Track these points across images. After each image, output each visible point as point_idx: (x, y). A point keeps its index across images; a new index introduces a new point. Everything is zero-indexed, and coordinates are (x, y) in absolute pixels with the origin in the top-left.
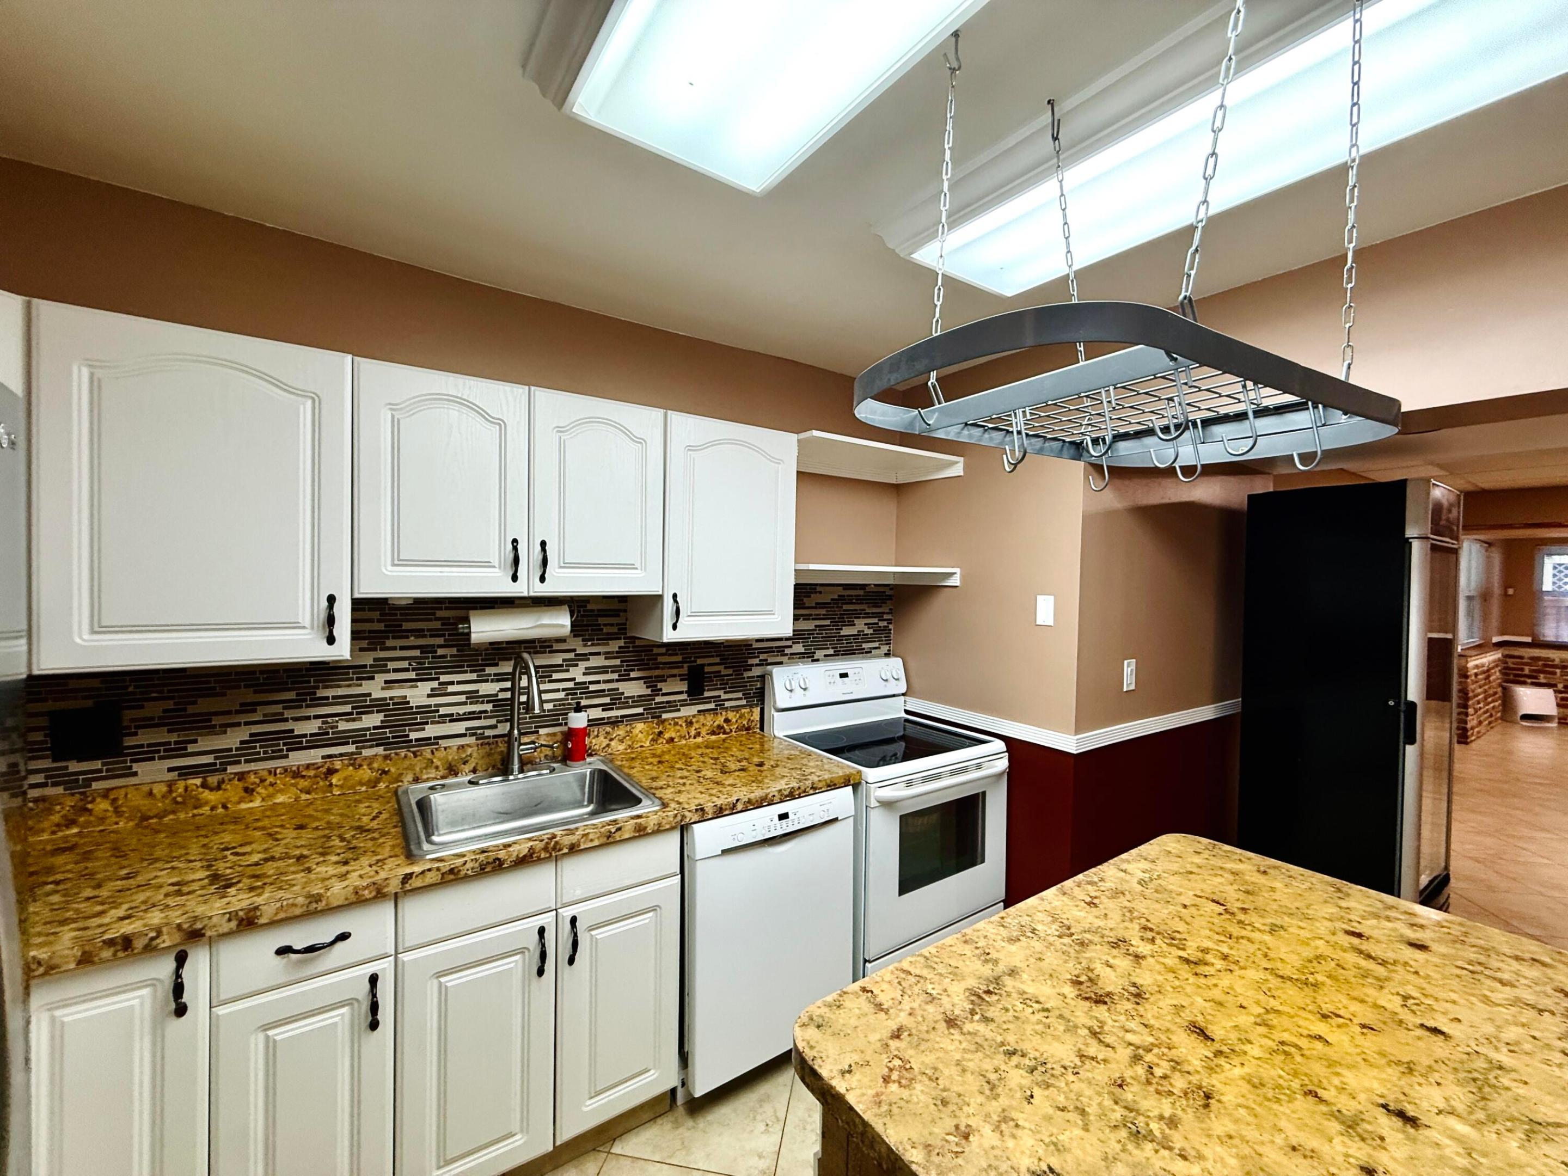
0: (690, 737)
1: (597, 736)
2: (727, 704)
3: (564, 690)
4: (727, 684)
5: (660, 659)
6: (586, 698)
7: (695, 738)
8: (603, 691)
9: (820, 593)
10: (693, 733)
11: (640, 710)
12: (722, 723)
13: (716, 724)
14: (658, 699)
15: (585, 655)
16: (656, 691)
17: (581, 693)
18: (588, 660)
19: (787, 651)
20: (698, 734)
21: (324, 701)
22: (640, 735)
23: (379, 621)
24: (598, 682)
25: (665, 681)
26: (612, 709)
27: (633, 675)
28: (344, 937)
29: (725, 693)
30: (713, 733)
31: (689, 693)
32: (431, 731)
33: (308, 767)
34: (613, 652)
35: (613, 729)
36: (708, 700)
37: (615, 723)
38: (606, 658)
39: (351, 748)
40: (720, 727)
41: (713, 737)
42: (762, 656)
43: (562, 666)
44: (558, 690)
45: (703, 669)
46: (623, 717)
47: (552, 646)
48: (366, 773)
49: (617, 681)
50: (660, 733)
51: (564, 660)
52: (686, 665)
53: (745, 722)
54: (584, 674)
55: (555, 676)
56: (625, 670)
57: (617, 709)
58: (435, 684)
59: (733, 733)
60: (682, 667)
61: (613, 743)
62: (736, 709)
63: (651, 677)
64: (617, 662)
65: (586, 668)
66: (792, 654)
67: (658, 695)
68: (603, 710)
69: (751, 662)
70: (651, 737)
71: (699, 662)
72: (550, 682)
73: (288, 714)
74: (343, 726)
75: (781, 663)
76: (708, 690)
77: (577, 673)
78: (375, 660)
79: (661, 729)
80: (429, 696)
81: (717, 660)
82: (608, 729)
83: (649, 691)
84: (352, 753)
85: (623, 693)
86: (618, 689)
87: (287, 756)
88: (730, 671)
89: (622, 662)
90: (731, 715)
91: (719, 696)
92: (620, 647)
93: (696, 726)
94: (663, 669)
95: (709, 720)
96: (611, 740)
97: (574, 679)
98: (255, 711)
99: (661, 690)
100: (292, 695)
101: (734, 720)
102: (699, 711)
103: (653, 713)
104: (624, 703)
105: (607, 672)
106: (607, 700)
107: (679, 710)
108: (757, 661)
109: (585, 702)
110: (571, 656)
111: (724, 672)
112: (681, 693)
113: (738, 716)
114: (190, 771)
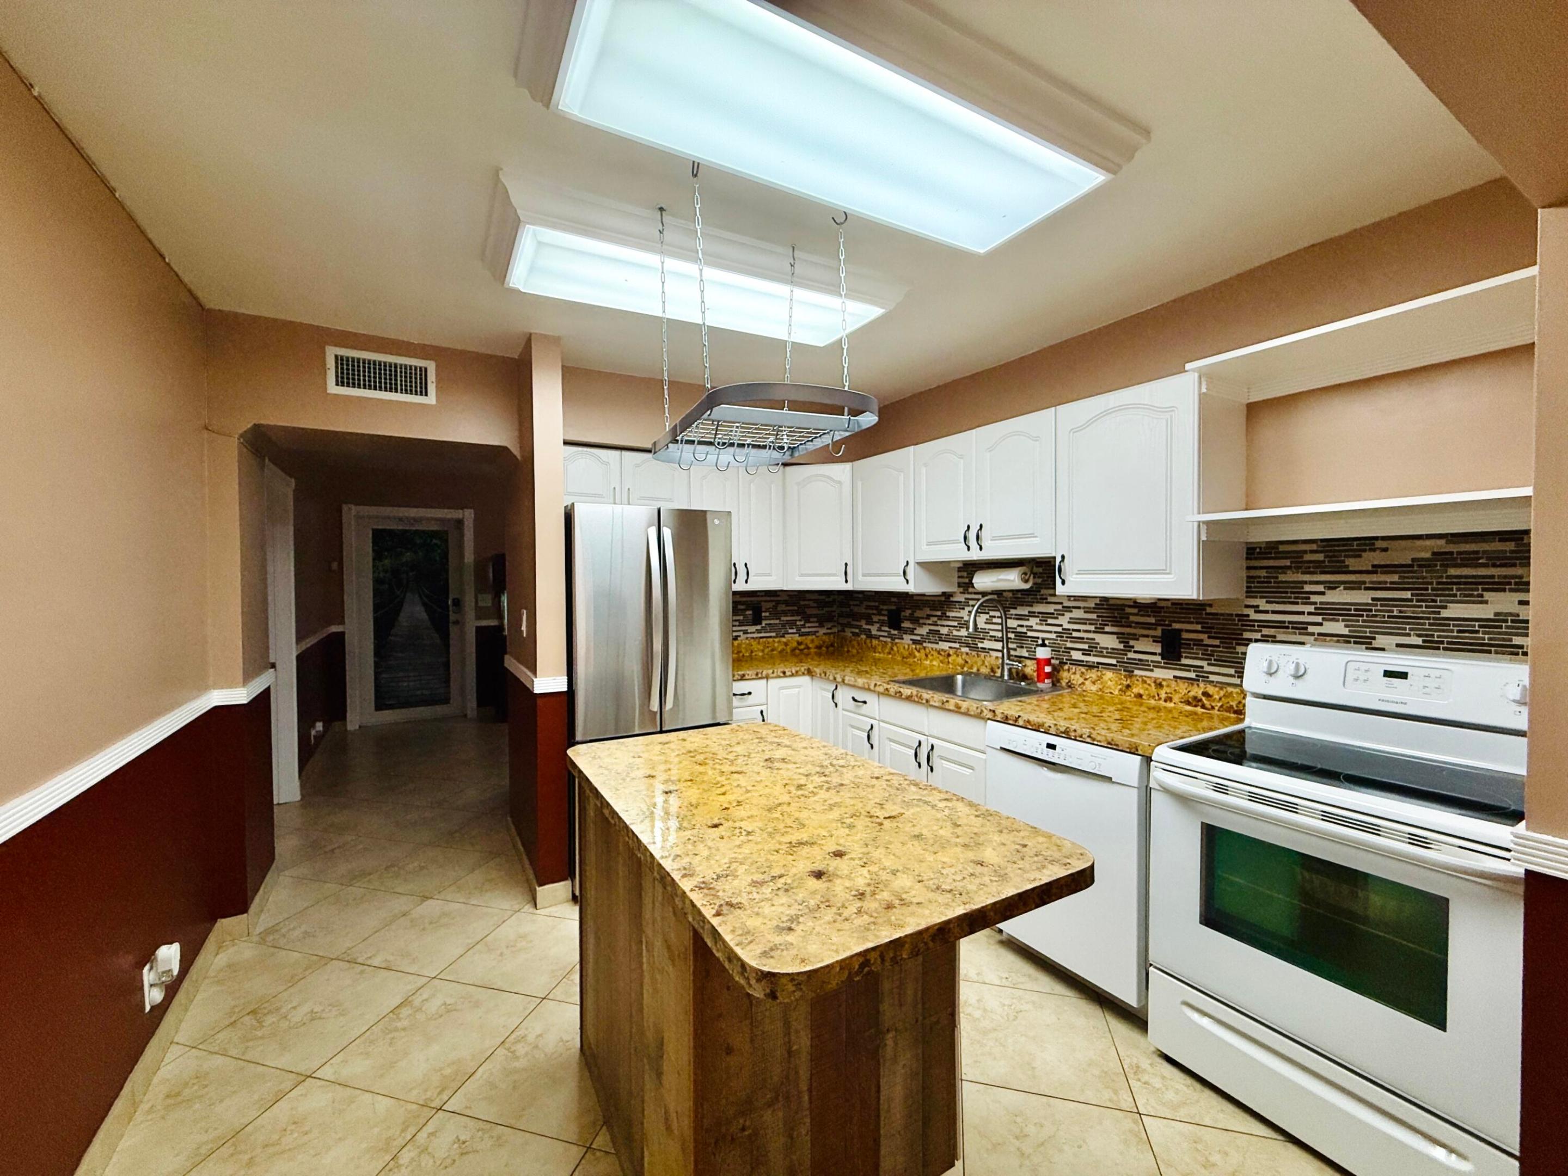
0: (1160, 699)
1: (1075, 673)
2: (1212, 678)
3: (1056, 632)
4: (1213, 656)
5: (1132, 618)
6: (1071, 642)
7: (1165, 701)
8: (1083, 638)
9: (1386, 550)
10: (1163, 696)
11: (1114, 661)
12: (1200, 696)
13: (1192, 694)
14: (1131, 655)
15: (1069, 607)
16: (1129, 648)
17: (1067, 637)
18: (1071, 611)
19: (1311, 629)
20: (1168, 699)
21: (948, 618)
22: (1109, 683)
23: (967, 577)
24: (1079, 631)
25: (1137, 639)
26: (1089, 655)
27: (1107, 629)
28: (865, 702)
30: (1188, 703)
31: (1164, 655)
32: (987, 644)
33: (942, 650)
34: (1090, 608)
35: (1087, 670)
36: (1188, 668)
37: (1091, 666)
38: (1085, 612)
39: (957, 645)
40: (1195, 698)
41: (1189, 708)
42: (1266, 631)
43: (1053, 614)
44: (1050, 632)
45: (1180, 635)
46: (1098, 663)
47: (1046, 599)
48: (960, 660)
49: (1094, 632)
50: (1128, 686)
51: (1055, 610)
52: (1160, 628)
53: (1234, 704)
54: (1069, 622)
55: (1050, 621)
56: (1100, 624)
57: (1094, 655)
58: (987, 616)
59: (1216, 712)
60: (1155, 629)
61: (1087, 682)
62: (1222, 685)
63: (1123, 634)
64: (1094, 616)
65: (1070, 618)
66: (1320, 634)
67: (1130, 651)
68: (1083, 654)
69: (1247, 635)
70: (1120, 687)
71: (1176, 626)
72: (1046, 625)
73: (939, 622)
74: (955, 633)
75: (1303, 644)
76: (1186, 657)
77: (1064, 621)
78: (966, 599)
79: (1128, 682)
80: (986, 623)
81: (1199, 627)
82: (1083, 669)
83: (1121, 646)
84: (957, 649)
85: (1098, 644)
86: (1094, 639)
87: (938, 643)
88: (1217, 642)
89: (1098, 616)
90: (1211, 690)
91: (1202, 667)
92: (1096, 604)
93: (1165, 689)
94: (1135, 628)
95: (1183, 687)
96: (1086, 679)
97: (1061, 625)
98: (929, 619)
99: (1133, 647)
100: (939, 613)
101: (1217, 697)
102: (1175, 677)
103: (1128, 668)
104: (1099, 652)
105: (1085, 624)
106: (1086, 647)
107: (1152, 670)
108: (1258, 636)
109: (1069, 645)
110: (1060, 607)
111: (1207, 641)
112: (1154, 654)
113: (1222, 693)
114: (914, 642)
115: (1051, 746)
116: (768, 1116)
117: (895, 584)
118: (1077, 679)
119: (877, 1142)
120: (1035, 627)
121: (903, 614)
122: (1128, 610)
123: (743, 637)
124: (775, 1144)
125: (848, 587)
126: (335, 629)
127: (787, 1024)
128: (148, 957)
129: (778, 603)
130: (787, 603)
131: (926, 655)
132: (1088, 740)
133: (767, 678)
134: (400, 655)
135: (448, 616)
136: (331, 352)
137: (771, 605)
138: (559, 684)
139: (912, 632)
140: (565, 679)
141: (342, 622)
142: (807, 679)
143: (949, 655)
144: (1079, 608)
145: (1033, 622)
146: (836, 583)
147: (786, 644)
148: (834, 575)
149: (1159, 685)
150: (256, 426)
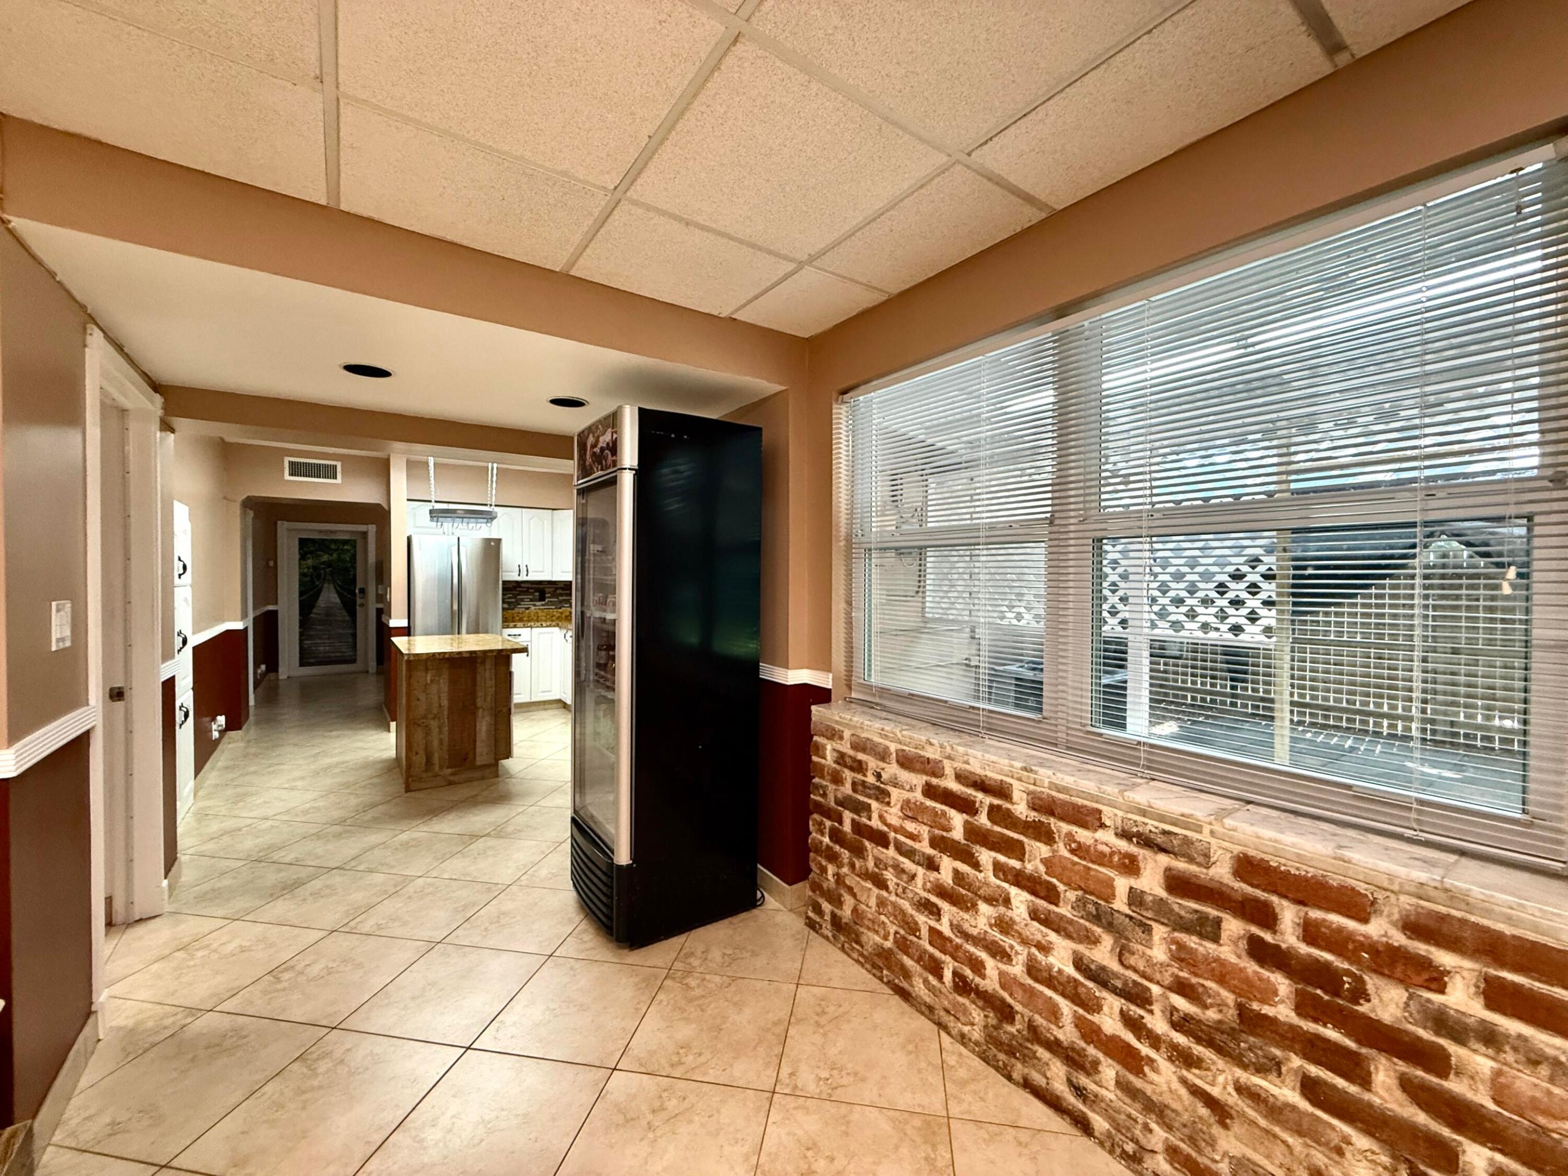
116: (432, 722)
119: (475, 741)
123: (533, 608)
124: (435, 731)
126: (271, 608)
127: (439, 697)
128: (214, 719)
129: (557, 589)
130: (562, 588)
133: (531, 627)
134: (318, 627)
135: (355, 601)
136: (287, 460)
137: (551, 590)
138: (404, 623)
140: (406, 621)
141: (276, 603)
142: (557, 629)
147: (562, 613)
150: (248, 497)
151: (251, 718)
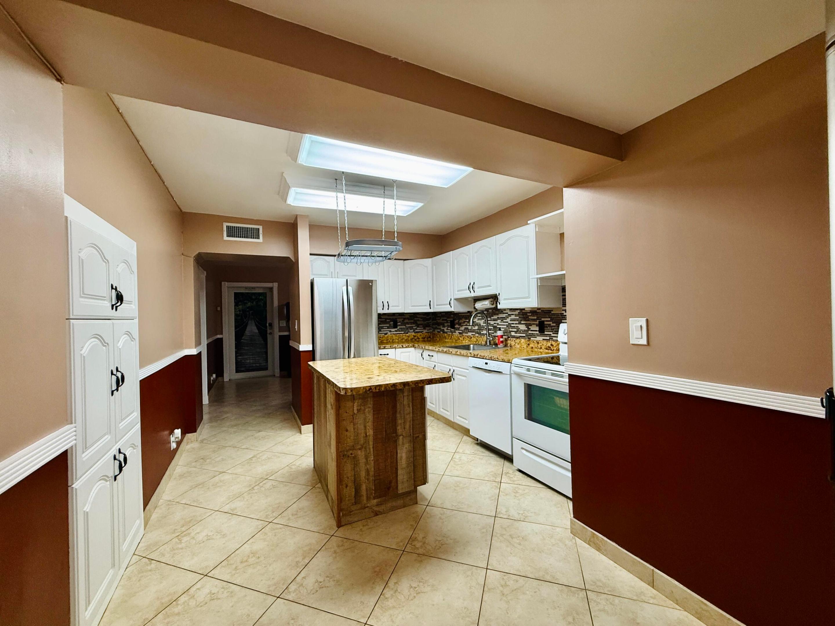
1: (512, 341)
2: (554, 338)
3: (506, 325)
5: (530, 317)
6: (511, 328)
8: (515, 327)
10: (539, 347)
11: (524, 335)
12: (550, 346)
13: (548, 345)
14: (530, 332)
20: (541, 348)
21: (470, 322)
22: (523, 344)
24: (513, 324)
25: (531, 326)
26: (517, 333)
27: (522, 322)
28: (433, 356)
29: (553, 333)
30: (547, 349)
31: (539, 331)
33: (469, 336)
34: (517, 314)
36: (547, 335)
37: (517, 338)
38: (515, 316)
39: (474, 333)
44: (504, 325)
45: (544, 323)
46: (520, 336)
49: (518, 324)
50: (529, 344)
52: (538, 320)
54: (510, 321)
55: (504, 321)
56: (520, 321)
60: (537, 321)
61: (516, 344)
62: (556, 341)
63: (527, 324)
64: (518, 318)
65: (511, 319)
68: (515, 333)
70: (526, 345)
71: (543, 319)
72: (503, 322)
73: (468, 324)
74: (474, 328)
76: (546, 331)
77: (508, 320)
79: (529, 343)
81: (549, 319)
82: (515, 339)
83: (526, 329)
84: (474, 335)
85: (520, 328)
86: (518, 327)
87: (467, 333)
88: (554, 325)
91: (551, 335)
92: (519, 312)
93: (540, 344)
94: (530, 321)
95: (545, 343)
97: (508, 322)
99: (530, 329)
101: (555, 346)
102: (543, 339)
103: (529, 337)
104: (520, 332)
105: (515, 321)
106: (516, 330)
107: (536, 337)
109: (511, 330)
110: (507, 315)
111: (552, 325)
112: (536, 331)
113: (556, 344)
114: (460, 333)
115: (486, 363)
116: (359, 452)
117: (447, 308)
118: (513, 343)
120: (500, 324)
121: (455, 322)
122: (528, 314)
123: (389, 333)
124: (362, 461)
125: (431, 311)
126: (219, 336)
127: (365, 427)
128: (172, 432)
129: (405, 319)
130: (408, 319)
131: (464, 339)
132: (497, 360)
133: (395, 348)
134: (246, 348)
135: (267, 331)
136: (225, 225)
137: (401, 320)
138: (309, 348)
139: (458, 329)
140: (311, 346)
141: (222, 334)
142: (413, 349)
143: (471, 338)
144: (513, 314)
145: (499, 321)
146: (427, 310)
147: (408, 337)
148: (426, 306)
149: (538, 343)
150: (199, 253)
151: (205, 417)
